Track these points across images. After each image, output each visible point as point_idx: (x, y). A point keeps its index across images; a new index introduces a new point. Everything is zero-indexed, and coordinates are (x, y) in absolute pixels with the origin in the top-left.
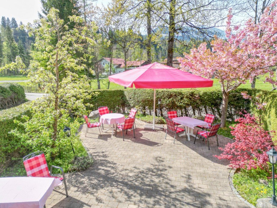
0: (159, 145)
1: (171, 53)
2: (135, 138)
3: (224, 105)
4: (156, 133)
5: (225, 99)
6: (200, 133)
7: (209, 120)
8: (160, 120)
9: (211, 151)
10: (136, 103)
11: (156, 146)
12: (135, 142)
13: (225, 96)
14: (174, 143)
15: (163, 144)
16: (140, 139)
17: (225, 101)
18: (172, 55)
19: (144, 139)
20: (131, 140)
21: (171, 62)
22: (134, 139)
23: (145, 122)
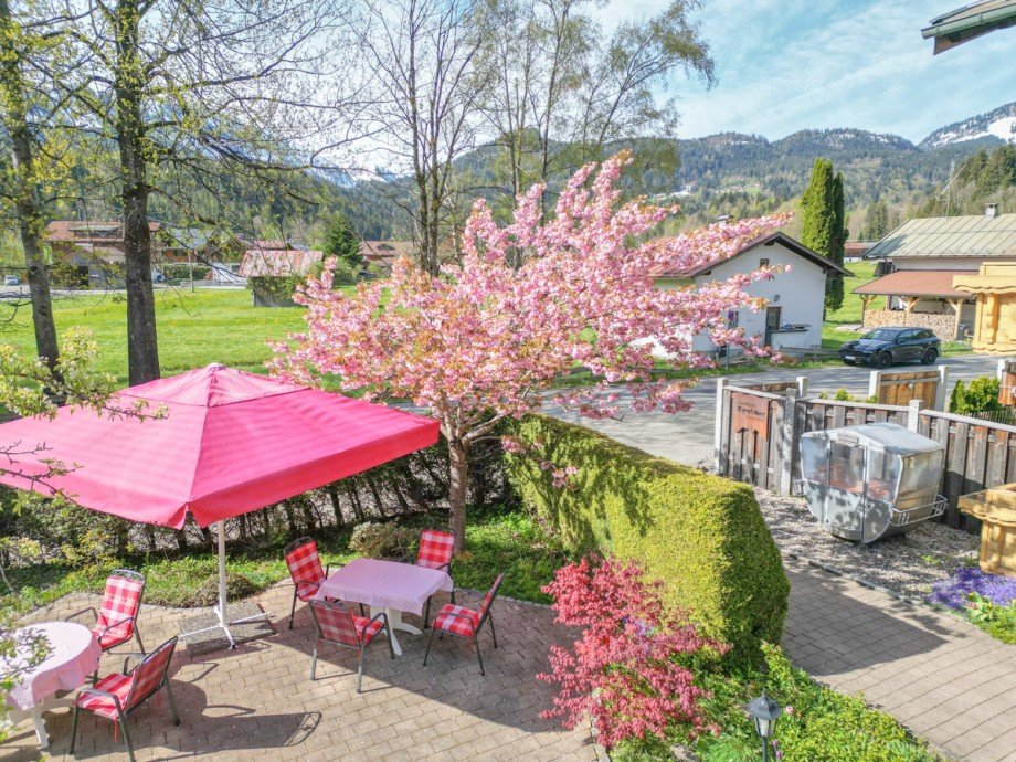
0: (310, 722)
1: (143, 242)
2: (177, 723)
3: (455, 481)
4: (252, 657)
5: (460, 463)
6: (441, 624)
7: (437, 553)
8: (235, 584)
9: (490, 677)
10: (81, 518)
11: (302, 734)
12: (195, 749)
13: (459, 455)
14: (359, 692)
15: (326, 714)
16: (205, 719)
17: (459, 469)
18: (147, 252)
19: (223, 712)
20: (166, 744)
21: (144, 279)
22: (176, 734)
23: (162, 603)
